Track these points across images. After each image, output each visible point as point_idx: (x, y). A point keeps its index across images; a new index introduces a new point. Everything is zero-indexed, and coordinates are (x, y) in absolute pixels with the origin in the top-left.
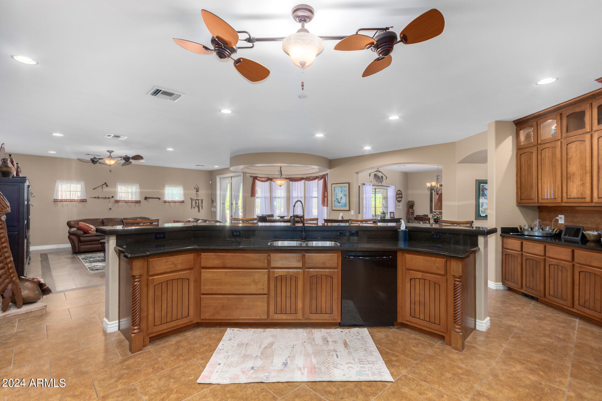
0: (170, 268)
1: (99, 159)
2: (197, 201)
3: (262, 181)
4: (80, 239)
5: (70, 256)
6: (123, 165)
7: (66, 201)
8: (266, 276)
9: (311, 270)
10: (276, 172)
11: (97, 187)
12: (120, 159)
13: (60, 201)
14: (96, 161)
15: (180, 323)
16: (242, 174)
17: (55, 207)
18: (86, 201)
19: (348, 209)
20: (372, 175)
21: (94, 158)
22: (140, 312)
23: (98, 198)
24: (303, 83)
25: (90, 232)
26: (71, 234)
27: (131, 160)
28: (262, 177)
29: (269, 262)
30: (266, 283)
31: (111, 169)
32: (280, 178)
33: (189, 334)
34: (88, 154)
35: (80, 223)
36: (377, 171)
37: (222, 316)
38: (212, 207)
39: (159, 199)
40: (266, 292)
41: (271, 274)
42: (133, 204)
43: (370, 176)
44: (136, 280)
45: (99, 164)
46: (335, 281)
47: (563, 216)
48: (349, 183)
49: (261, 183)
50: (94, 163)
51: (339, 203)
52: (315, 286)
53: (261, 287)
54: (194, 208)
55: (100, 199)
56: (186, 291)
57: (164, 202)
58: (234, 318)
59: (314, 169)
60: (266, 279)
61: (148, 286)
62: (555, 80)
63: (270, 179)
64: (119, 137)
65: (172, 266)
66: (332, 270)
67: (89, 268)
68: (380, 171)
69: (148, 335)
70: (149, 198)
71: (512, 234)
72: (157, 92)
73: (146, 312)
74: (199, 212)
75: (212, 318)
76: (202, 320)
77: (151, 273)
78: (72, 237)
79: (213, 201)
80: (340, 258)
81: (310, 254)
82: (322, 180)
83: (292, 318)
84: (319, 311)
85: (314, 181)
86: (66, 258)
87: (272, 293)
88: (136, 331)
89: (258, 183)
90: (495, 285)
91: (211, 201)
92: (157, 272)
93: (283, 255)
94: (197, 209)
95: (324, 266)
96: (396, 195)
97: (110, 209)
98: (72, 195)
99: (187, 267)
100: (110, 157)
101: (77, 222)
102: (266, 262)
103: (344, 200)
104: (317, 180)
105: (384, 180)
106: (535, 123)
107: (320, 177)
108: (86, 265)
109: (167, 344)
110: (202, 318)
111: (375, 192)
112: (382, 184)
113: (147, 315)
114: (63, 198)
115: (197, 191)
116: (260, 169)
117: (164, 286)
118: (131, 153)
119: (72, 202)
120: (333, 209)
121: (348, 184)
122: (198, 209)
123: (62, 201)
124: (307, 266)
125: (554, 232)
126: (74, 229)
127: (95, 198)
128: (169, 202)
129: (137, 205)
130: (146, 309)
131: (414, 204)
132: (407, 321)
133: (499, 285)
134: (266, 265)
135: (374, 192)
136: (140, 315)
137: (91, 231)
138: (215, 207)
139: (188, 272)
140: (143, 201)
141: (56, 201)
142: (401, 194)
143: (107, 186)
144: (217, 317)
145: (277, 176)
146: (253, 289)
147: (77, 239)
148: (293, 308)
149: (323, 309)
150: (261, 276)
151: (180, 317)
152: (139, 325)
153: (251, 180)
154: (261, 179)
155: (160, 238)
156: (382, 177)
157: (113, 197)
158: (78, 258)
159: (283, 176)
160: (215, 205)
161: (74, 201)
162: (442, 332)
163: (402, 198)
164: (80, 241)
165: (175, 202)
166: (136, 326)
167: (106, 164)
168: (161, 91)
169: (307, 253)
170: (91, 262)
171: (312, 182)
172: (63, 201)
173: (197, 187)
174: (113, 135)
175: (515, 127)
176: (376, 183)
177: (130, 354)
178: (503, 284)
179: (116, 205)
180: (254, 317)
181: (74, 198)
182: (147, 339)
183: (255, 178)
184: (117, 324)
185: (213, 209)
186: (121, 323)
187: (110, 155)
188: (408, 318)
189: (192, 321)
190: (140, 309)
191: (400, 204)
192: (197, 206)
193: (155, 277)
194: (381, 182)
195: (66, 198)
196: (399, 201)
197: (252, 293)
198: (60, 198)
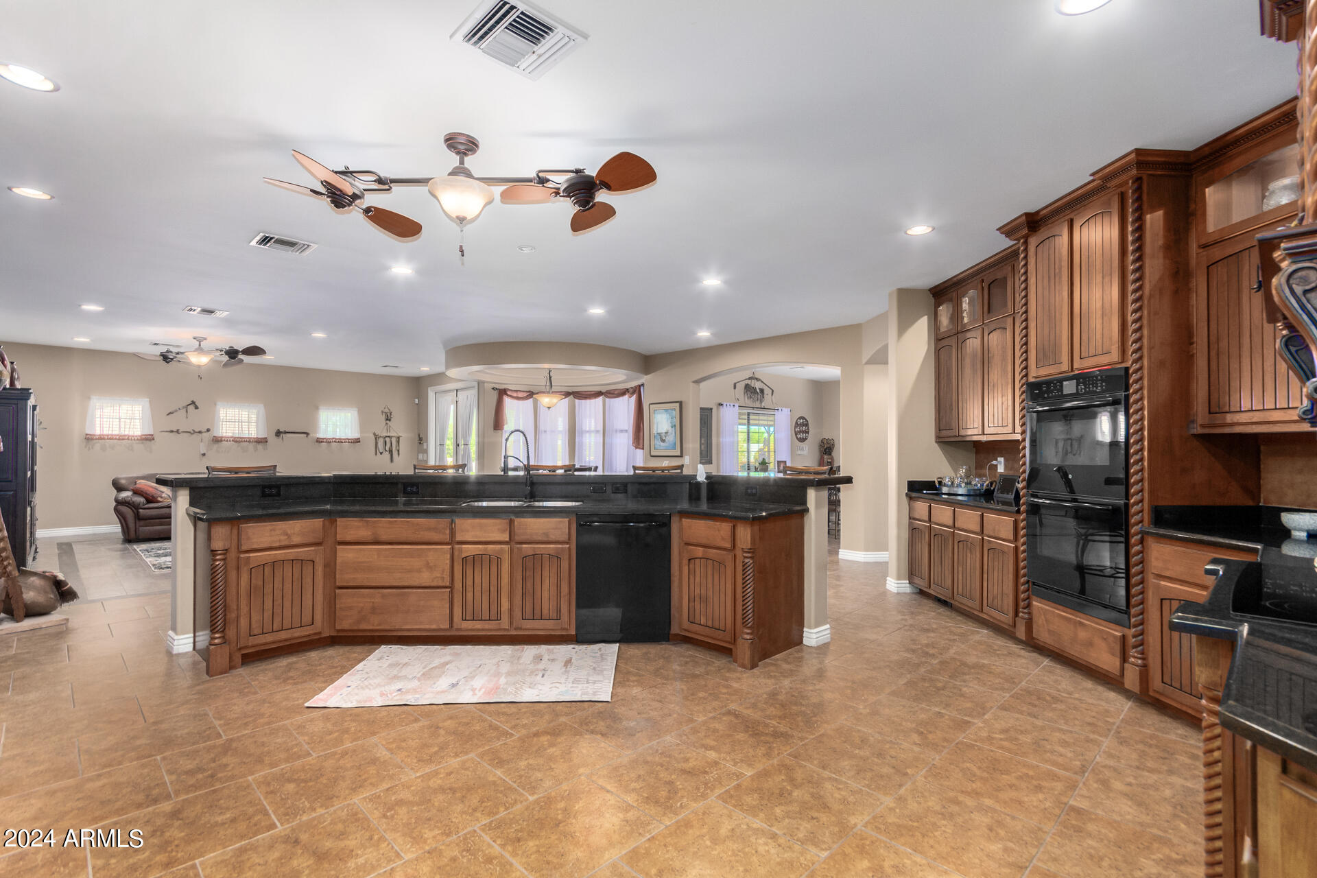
0: (280, 541)
1: (178, 353)
2: (388, 439)
3: (518, 398)
4: (138, 512)
5: (120, 546)
6: (226, 365)
7: (110, 439)
8: (448, 556)
9: (524, 546)
10: (542, 381)
11: (176, 411)
12: (219, 353)
13: (98, 439)
14: (171, 357)
15: (297, 635)
16: (476, 384)
17: (89, 449)
18: (153, 439)
19: (679, 454)
20: (741, 386)
21: (168, 351)
22: (225, 610)
23: (178, 432)
24: (461, 247)
25: (159, 499)
26: (119, 503)
27: (241, 356)
28: (517, 391)
29: (453, 533)
30: (448, 567)
31: (200, 375)
32: (548, 392)
33: (314, 655)
34: (155, 344)
35: (139, 481)
36: (750, 378)
37: (374, 624)
38: (419, 452)
39: (307, 434)
40: (448, 584)
41: (456, 553)
42: (251, 446)
43: (735, 388)
44: (218, 557)
45: (178, 364)
46: (565, 565)
47: (1001, 459)
48: (681, 403)
49: (515, 401)
50: (168, 362)
51: (663, 441)
52: (532, 573)
53: (439, 575)
54: (381, 453)
55: (182, 434)
56: (308, 580)
57: (317, 441)
58: (393, 628)
59: (617, 376)
60: (448, 562)
61: (238, 569)
62: (930, 229)
63: (531, 394)
64: (211, 312)
65: (283, 538)
66: (560, 546)
67: (154, 565)
68: (758, 380)
69: (240, 649)
70: (285, 432)
71: (927, 494)
72: (265, 240)
73: (236, 612)
74: (392, 461)
75: (356, 628)
76: (339, 631)
77: (244, 548)
78: (124, 509)
79: (421, 439)
80: (574, 526)
81: (522, 519)
82: (634, 397)
83: (491, 627)
84: (537, 615)
85: (621, 398)
86: (109, 549)
87: (458, 585)
88: (216, 641)
89: (508, 402)
90: (896, 585)
91: (417, 439)
92: (255, 546)
93: (477, 521)
94: (387, 455)
95: (545, 539)
96: (795, 427)
97: (204, 455)
98: (123, 426)
99: (312, 540)
100: (200, 350)
101: (134, 480)
102: (448, 532)
103: (672, 438)
104: (627, 396)
105: (768, 397)
106: (954, 294)
107: (631, 390)
108: (148, 560)
109: (271, 666)
110: (338, 627)
111: (748, 420)
112: (763, 404)
113: (238, 617)
114: (106, 432)
115: (388, 419)
116: (510, 373)
117: (268, 570)
118: (242, 343)
119: (123, 439)
120: (652, 454)
121: (678, 404)
122: (389, 456)
123: (101, 438)
124: (517, 538)
125: (984, 488)
126: (125, 495)
127: (172, 431)
128: (329, 442)
129: (260, 447)
130: (235, 608)
131: (833, 445)
132: (686, 630)
133: (903, 585)
134: (447, 538)
135: (746, 421)
136: (225, 615)
137: (162, 497)
138: (426, 451)
139: (313, 548)
140: (272, 439)
141: (89, 439)
142: (807, 425)
143: (197, 408)
144: (363, 626)
145: (543, 389)
146: (425, 578)
147: (132, 513)
148: (494, 608)
149: (545, 612)
150: (440, 557)
151: (297, 623)
152: (223, 631)
153: (494, 396)
154: (515, 395)
155: (270, 495)
156: (762, 391)
157: (208, 430)
158: (135, 550)
159: (554, 389)
160: (425, 447)
161: (128, 439)
162: (726, 642)
163: (808, 432)
164: (138, 517)
165: (340, 441)
166: (217, 632)
167: (190, 364)
168: (272, 238)
169: (517, 517)
170: (159, 556)
171: (617, 399)
172: (104, 439)
173: (386, 410)
174: (199, 309)
175: (933, 300)
176: (749, 403)
177: (206, 677)
178: (910, 583)
179: (216, 446)
180: (427, 627)
181: (127, 433)
182: (238, 658)
183: (502, 393)
184: (192, 640)
185: (421, 457)
186: (197, 639)
187: (200, 345)
188: (686, 624)
189: (320, 633)
190: (225, 606)
191: (805, 445)
192: (387, 449)
193: (251, 555)
194: (761, 402)
195: (110, 433)
196: (802, 440)
197: (424, 585)
198: (98, 432)
